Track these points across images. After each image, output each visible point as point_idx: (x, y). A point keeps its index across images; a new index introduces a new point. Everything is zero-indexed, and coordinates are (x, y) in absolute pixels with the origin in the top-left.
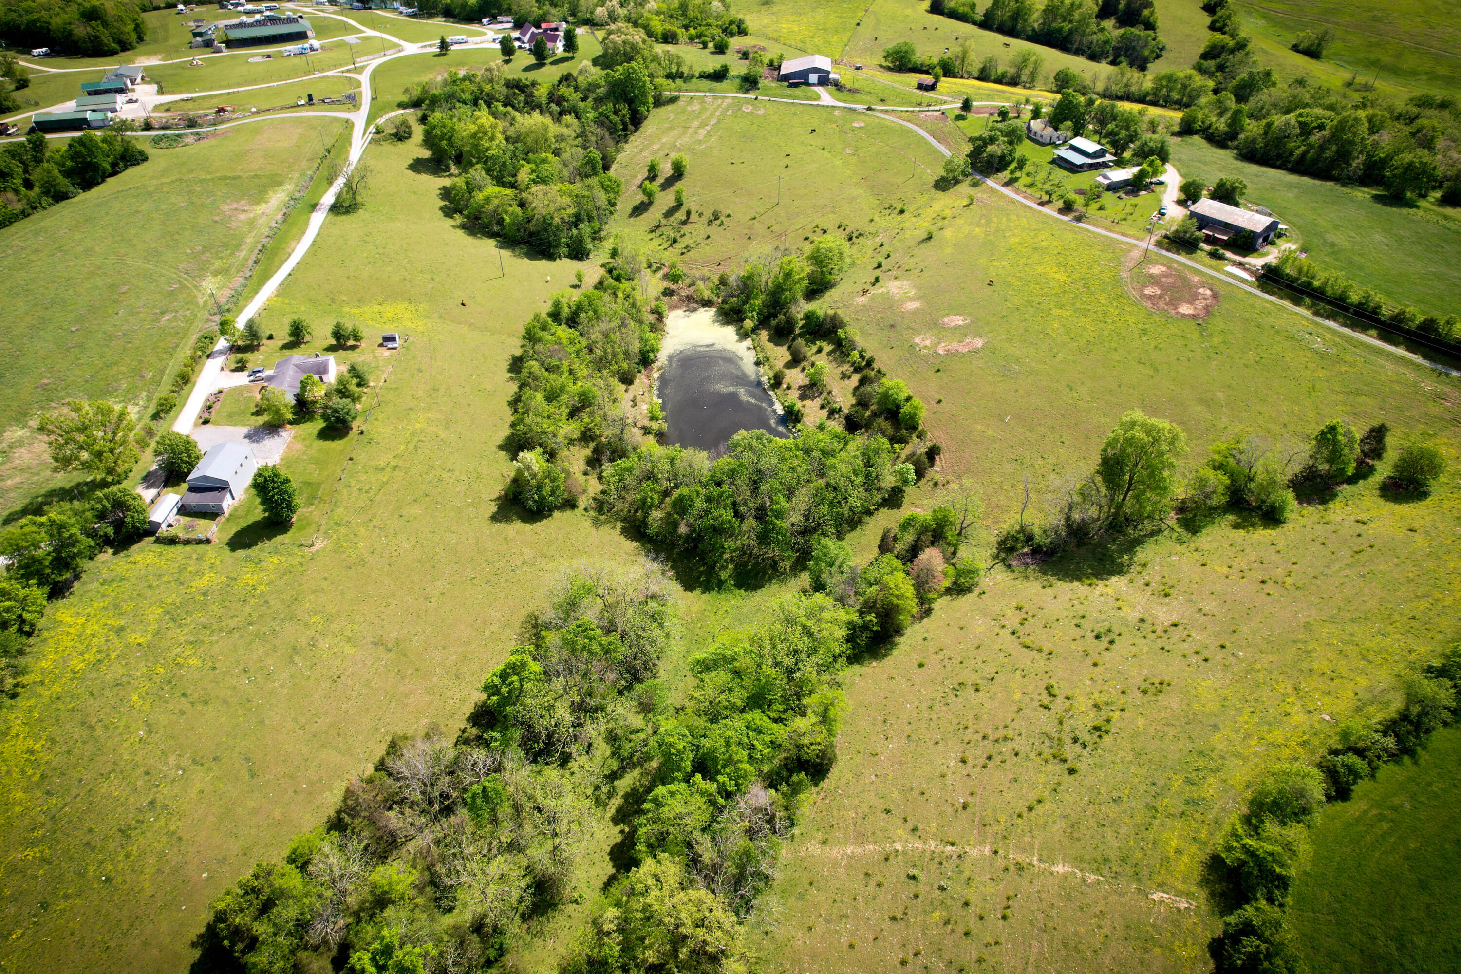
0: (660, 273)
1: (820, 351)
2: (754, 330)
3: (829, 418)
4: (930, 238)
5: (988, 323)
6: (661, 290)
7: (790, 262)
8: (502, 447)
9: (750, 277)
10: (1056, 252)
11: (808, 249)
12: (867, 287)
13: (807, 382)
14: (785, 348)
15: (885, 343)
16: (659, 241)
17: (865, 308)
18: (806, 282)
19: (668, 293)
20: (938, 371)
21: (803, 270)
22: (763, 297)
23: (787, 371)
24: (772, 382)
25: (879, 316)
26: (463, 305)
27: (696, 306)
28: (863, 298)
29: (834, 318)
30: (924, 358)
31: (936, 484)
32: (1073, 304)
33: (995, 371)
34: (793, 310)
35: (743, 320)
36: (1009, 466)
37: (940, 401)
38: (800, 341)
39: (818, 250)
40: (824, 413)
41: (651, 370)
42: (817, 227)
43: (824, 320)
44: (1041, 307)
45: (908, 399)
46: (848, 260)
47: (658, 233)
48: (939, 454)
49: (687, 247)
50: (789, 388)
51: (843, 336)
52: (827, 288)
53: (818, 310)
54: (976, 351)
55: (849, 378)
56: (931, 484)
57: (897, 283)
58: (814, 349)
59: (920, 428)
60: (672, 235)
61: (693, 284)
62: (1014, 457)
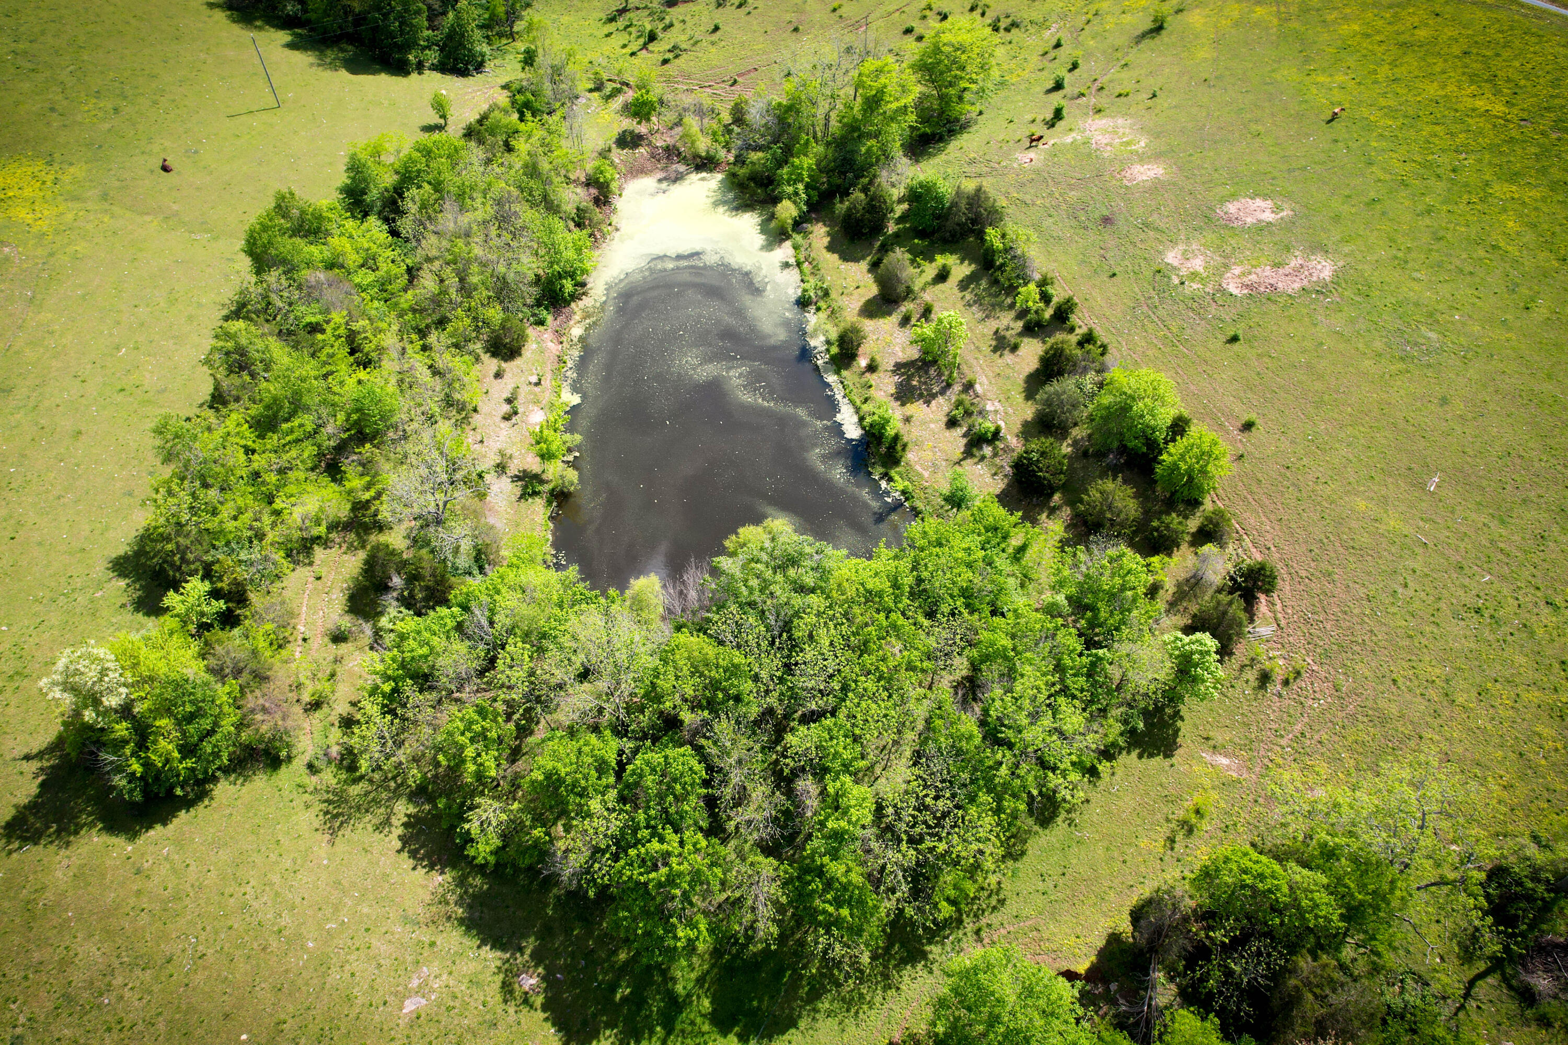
0: (619, 101)
1: (942, 276)
2: (798, 224)
3: (968, 453)
4: (1158, 28)
5: (1337, 219)
6: (614, 134)
7: (879, 71)
8: (121, 566)
9: (792, 108)
10: (1456, 50)
11: (912, 49)
12: (1039, 130)
13: (913, 353)
14: (864, 265)
15: (1095, 261)
16: (623, 38)
17: (1040, 178)
18: (912, 118)
19: (628, 141)
20: (1234, 339)
21: (904, 90)
22: (819, 149)
23: (868, 325)
24: (835, 350)
25: (1073, 195)
26: (166, 169)
27: (682, 168)
28: (1032, 154)
29: (976, 199)
30: (1195, 304)
31: (1265, 678)
32: (1544, 171)
33: (1378, 345)
34: (884, 177)
35: (776, 200)
36: (1456, 628)
37: (1248, 426)
38: (900, 255)
39: (937, 50)
40: (956, 440)
41: (569, 318)
42: (929, 8)
43: (954, 204)
44: (1462, 178)
45: (1179, 427)
46: (995, 73)
47: (621, 23)
48: (1267, 592)
49: (675, 47)
50: (872, 368)
51: (998, 244)
52: (952, 133)
53: (940, 183)
54: (1322, 290)
55: (1014, 348)
56: (1251, 675)
57: (1101, 122)
58: (930, 270)
59: (1208, 505)
60: (648, 27)
61: (679, 123)
62: (1469, 600)
